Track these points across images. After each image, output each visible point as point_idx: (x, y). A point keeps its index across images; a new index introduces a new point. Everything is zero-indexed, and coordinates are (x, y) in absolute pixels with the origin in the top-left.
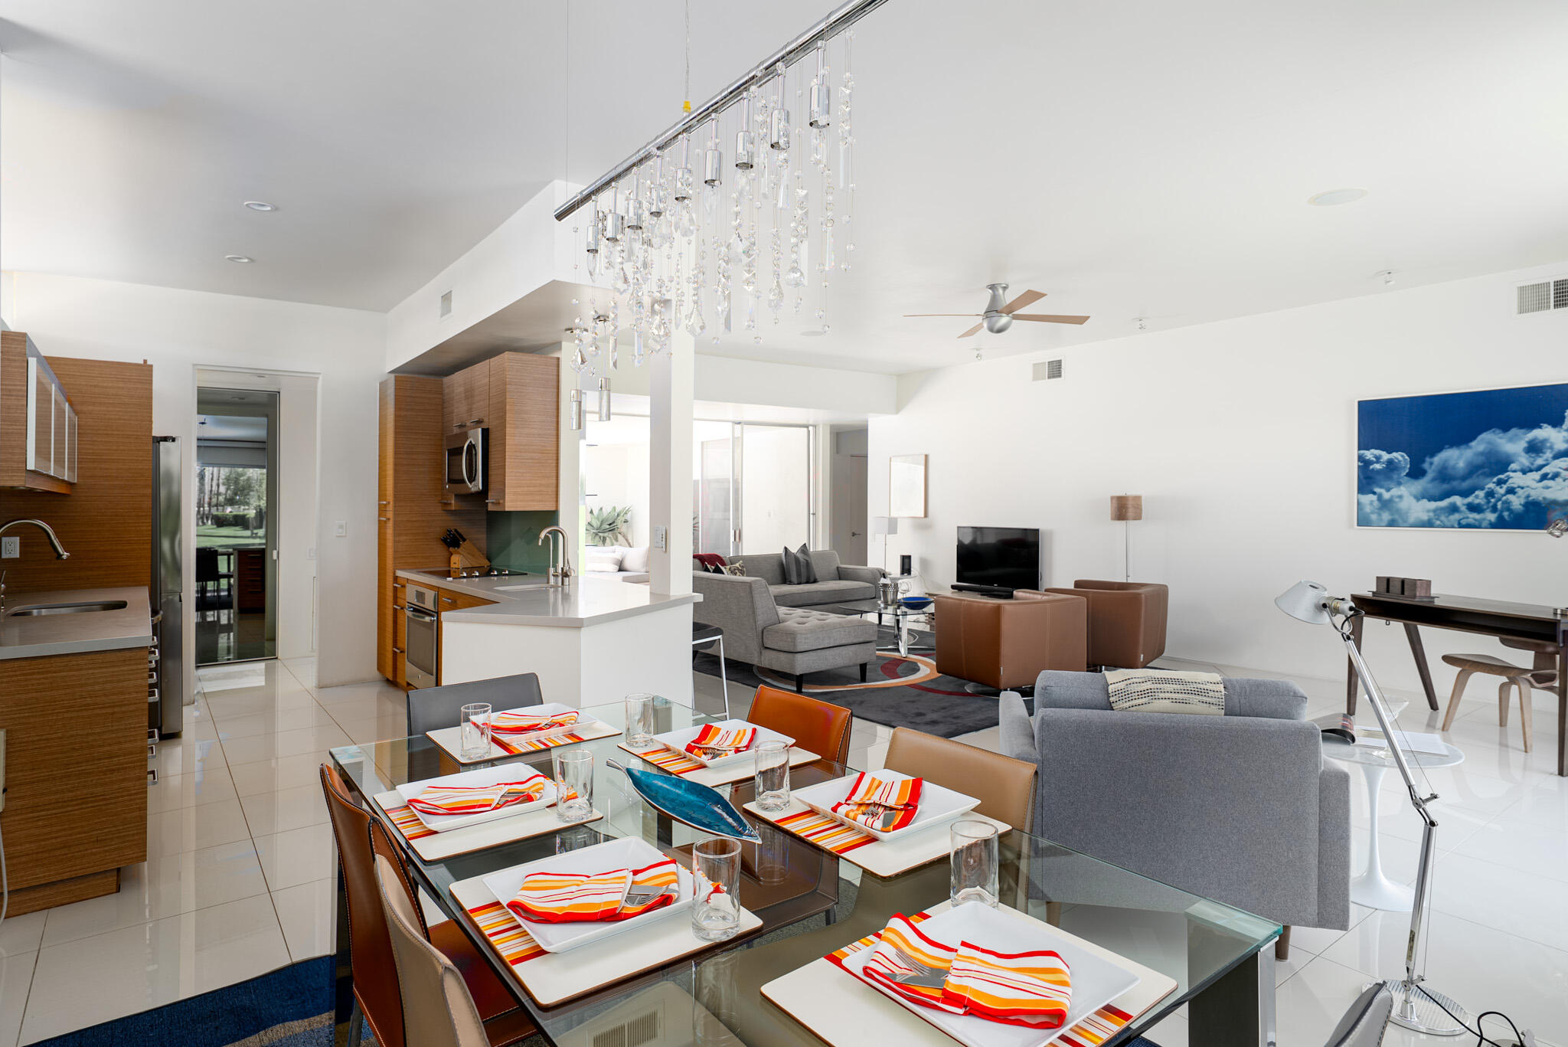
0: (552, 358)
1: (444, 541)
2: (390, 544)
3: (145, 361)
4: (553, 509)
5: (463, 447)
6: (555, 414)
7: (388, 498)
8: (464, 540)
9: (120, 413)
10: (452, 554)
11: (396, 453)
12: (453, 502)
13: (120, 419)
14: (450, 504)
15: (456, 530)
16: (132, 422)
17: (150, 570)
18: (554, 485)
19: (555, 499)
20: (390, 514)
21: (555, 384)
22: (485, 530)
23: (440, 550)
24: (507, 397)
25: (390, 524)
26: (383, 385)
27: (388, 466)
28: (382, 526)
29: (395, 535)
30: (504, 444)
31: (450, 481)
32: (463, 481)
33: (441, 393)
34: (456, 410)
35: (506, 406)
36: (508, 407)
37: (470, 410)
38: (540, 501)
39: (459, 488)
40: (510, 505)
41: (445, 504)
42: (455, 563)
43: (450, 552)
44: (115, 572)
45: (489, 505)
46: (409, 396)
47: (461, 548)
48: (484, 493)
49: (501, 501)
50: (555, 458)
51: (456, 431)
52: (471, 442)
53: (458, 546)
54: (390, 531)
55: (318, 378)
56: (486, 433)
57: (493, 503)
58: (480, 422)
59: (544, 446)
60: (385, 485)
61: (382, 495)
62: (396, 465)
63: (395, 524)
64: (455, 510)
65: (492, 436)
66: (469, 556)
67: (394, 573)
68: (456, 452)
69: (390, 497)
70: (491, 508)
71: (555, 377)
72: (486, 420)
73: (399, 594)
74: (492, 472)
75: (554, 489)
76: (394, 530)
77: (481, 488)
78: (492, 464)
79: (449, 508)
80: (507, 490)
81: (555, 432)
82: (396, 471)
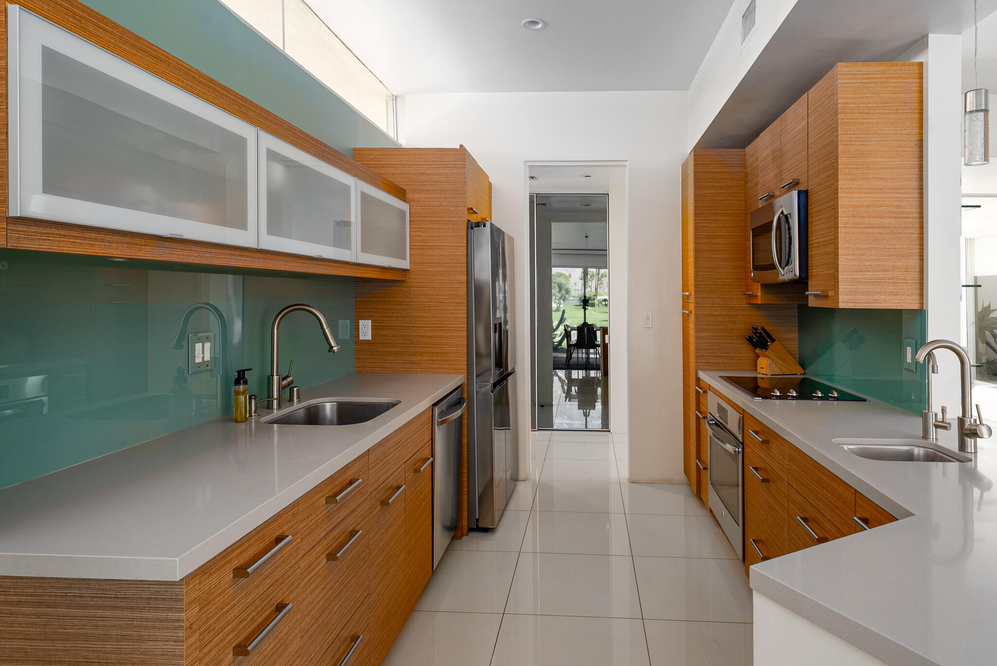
0: (913, 64)
1: (750, 340)
2: (692, 340)
3: (461, 146)
4: (915, 306)
5: (772, 221)
6: (916, 154)
7: (690, 288)
8: (773, 341)
9: (441, 200)
10: (759, 357)
11: (696, 237)
12: (759, 294)
13: (441, 205)
14: (756, 296)
15: (763, 329)
16: (450, 208)
17: (466, 359)
18: (917, 268)
19: (918, 292)
20: (692, 307)
21: (916, 106)
22: (797, 328)
23: (745, 350)
24: (840, 132)
25: (692, 318)
26: (684, 166)
27: (689, 253)
28: (685, 317)
29: (697, 330)
30: (835, 207)
31: (756, 268)
32: (772, 267)
33: (744, 165)
34: (761, 181)
35: (837, 147)
36: (841, 148)
37: (779, 174)
38: (893, 294)
39: (767, 276)
40: (846, 300)
41: (750, 296)
42: (763, 368)
43: (756, 354)
44: (439, 358)
45: (810, 298)
46: (709, 172)
47: (769, 350)
48: (802, 282)
49: (830, 293)
50: (917, 225)
51: (761, 204)
52: (782, 213)
53: (765, 347)
54: (692, 325)
55: (626, 166)
56: (804, 197)
57: (816, 296)
58: (795, 184)
59: (898, 207)
60: (688, 274)
61: (685, 287)
62: (696, 251)
63: (696, 316)
64: (761, 304)
65: (812, 199)
66: (778, 361)
67: (697, 373)
68: (762, 231)
69: (692, 288)
70: (812, 303)
71: (916, 95)
72: (803, 179)
73: (702, 399)
74: (814, 252)
75: (916, 275)
76: (696, 325)
77: (798, 274)
78: (814, 239)
79: (754, 302)
80: (841, 277)
81: (915, 184)
82: (696, 258)
